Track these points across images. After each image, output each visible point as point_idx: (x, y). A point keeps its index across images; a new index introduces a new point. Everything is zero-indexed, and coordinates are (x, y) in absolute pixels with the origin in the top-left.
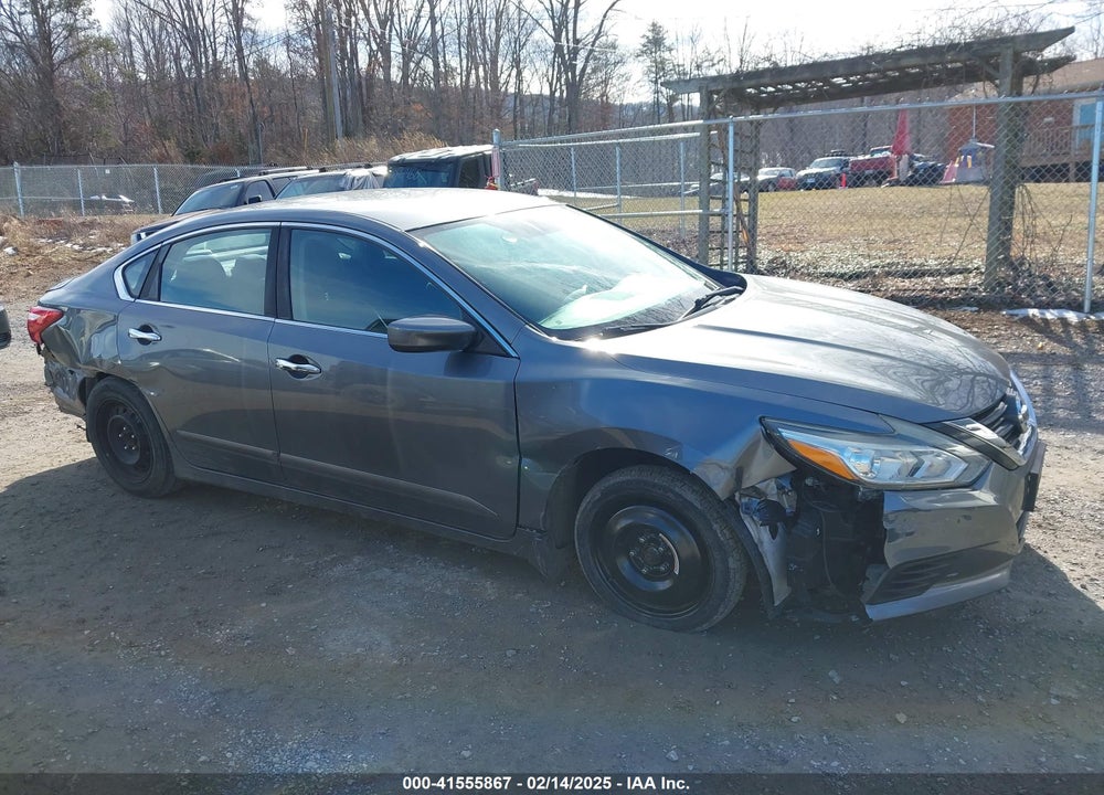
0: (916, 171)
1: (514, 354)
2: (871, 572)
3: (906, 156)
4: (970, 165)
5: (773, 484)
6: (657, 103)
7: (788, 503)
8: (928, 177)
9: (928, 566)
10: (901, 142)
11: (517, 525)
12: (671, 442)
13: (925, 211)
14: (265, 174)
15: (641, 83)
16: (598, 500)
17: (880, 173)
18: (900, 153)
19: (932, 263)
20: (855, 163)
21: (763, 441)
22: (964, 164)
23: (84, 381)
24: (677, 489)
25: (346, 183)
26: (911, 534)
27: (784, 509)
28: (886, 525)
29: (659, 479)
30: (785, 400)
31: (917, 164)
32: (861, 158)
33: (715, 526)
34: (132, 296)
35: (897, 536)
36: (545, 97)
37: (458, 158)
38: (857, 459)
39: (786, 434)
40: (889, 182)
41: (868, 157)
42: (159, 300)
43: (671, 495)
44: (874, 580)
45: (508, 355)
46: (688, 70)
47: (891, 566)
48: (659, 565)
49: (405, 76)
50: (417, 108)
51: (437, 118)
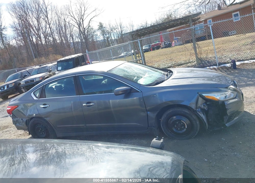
0: (166, 45)
1: (140, 91)
2: (225, 117)
3: (163, 42)
4: (176, 42)
5: (202, 105)
6: (105, 40)
7: (206, 108)
8: (169, 46)
9: (234, 114)
10: (162, 39)
11: (148, 126)
12: (183, 101)
13: (172, 53)
14: (26, 69)
15: (100, 36)
16: (166, 117)
17: (158, 46)
18: (162, 42)
19: (183, 62)
20: (152, 45)
21: (199, 97)
22: (175, 42)
23: (26, 121)
24: (183, 111)
25: (48, 68)
26: (230, 108)
27: (205, 109)
28: (227, 108)
29: (179, 109)
30: (202, 88)
31: (166, 43)
32: (153, 44)
33: (193, 116)
34: (38, 98)
35: (228, 110)
36: (80, 42)
37: (74, 58)
38: (217, 96)
39: (204, 95)
40: (161, 48)
41: (154, 44)
42: (46, 98)
43: (183, 112)
44: (226, 118)
45: (139, 92)
46: (109, 31)
47: (229, 115)
48: (182, 127)
49: (46, 42)
50: (50, 49)
51: (56, 50)
